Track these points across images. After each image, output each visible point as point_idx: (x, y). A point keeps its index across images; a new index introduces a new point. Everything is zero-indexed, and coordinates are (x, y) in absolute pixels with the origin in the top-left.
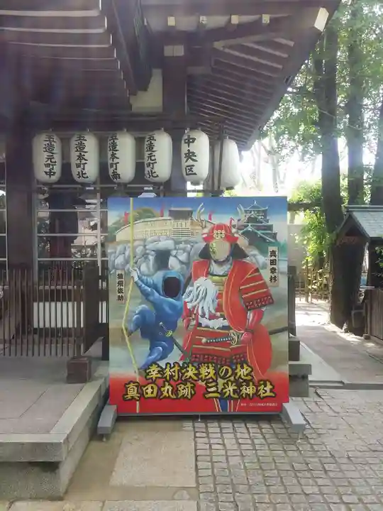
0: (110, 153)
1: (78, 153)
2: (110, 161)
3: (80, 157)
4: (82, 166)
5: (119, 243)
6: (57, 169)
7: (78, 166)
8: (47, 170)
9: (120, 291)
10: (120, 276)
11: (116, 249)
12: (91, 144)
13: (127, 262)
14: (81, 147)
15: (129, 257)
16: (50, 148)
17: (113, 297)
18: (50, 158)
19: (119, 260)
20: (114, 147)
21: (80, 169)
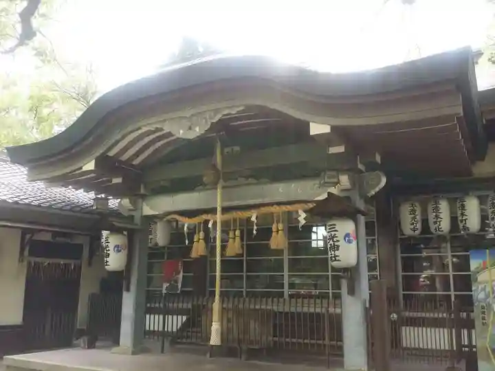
0: (459, 212)
1: (434, 214)
2: (460, 218)
3: (437, 217)
4: (438, 223)
5: (480, 283)
6: (419, 226)
7: (435, 223)
8: (412, 227)
9: (483, 319)
10: (483, 307)
11: (478, 288)
12: (444, 206)
13: (487, 296)
14: (436, 209)
15: (489, 292)
16: (413, 212)
17: (478, 323)
18: (414, 218)
19: (481, 296)
20: (463, 207)
21: (436, 225)
